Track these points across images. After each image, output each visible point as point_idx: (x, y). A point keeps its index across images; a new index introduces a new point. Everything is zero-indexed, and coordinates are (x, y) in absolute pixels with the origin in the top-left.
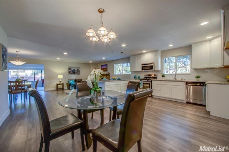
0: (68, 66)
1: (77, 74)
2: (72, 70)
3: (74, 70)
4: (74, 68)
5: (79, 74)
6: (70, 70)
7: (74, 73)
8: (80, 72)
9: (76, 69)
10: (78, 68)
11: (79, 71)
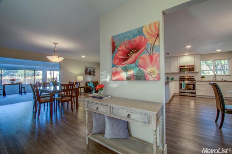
0: (85, 66)
1: (93, 75)
2: (88, 70)
3: (90, 71)
4: (90, 69)
5: (94, 75)
6: (87, 71)
7: (90, 74)
8: (96, 74)
9: (92, 70)
10: (94, 69)
11: (94, 72)
